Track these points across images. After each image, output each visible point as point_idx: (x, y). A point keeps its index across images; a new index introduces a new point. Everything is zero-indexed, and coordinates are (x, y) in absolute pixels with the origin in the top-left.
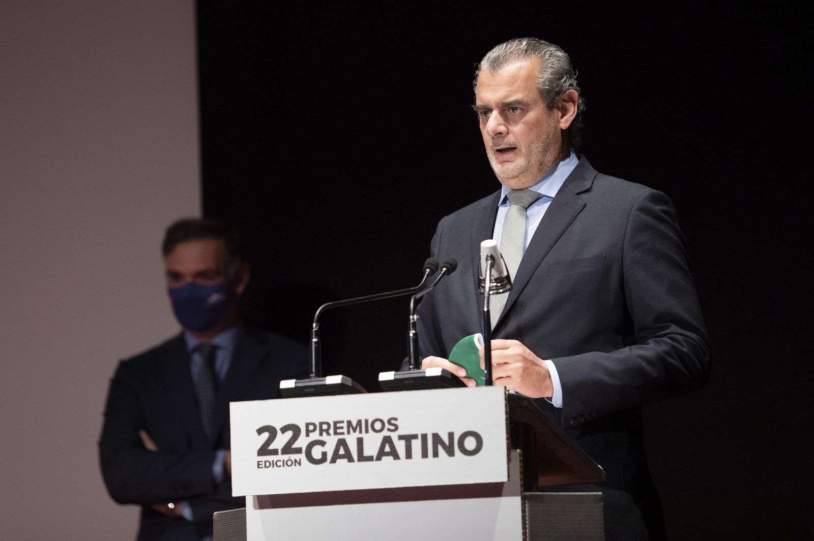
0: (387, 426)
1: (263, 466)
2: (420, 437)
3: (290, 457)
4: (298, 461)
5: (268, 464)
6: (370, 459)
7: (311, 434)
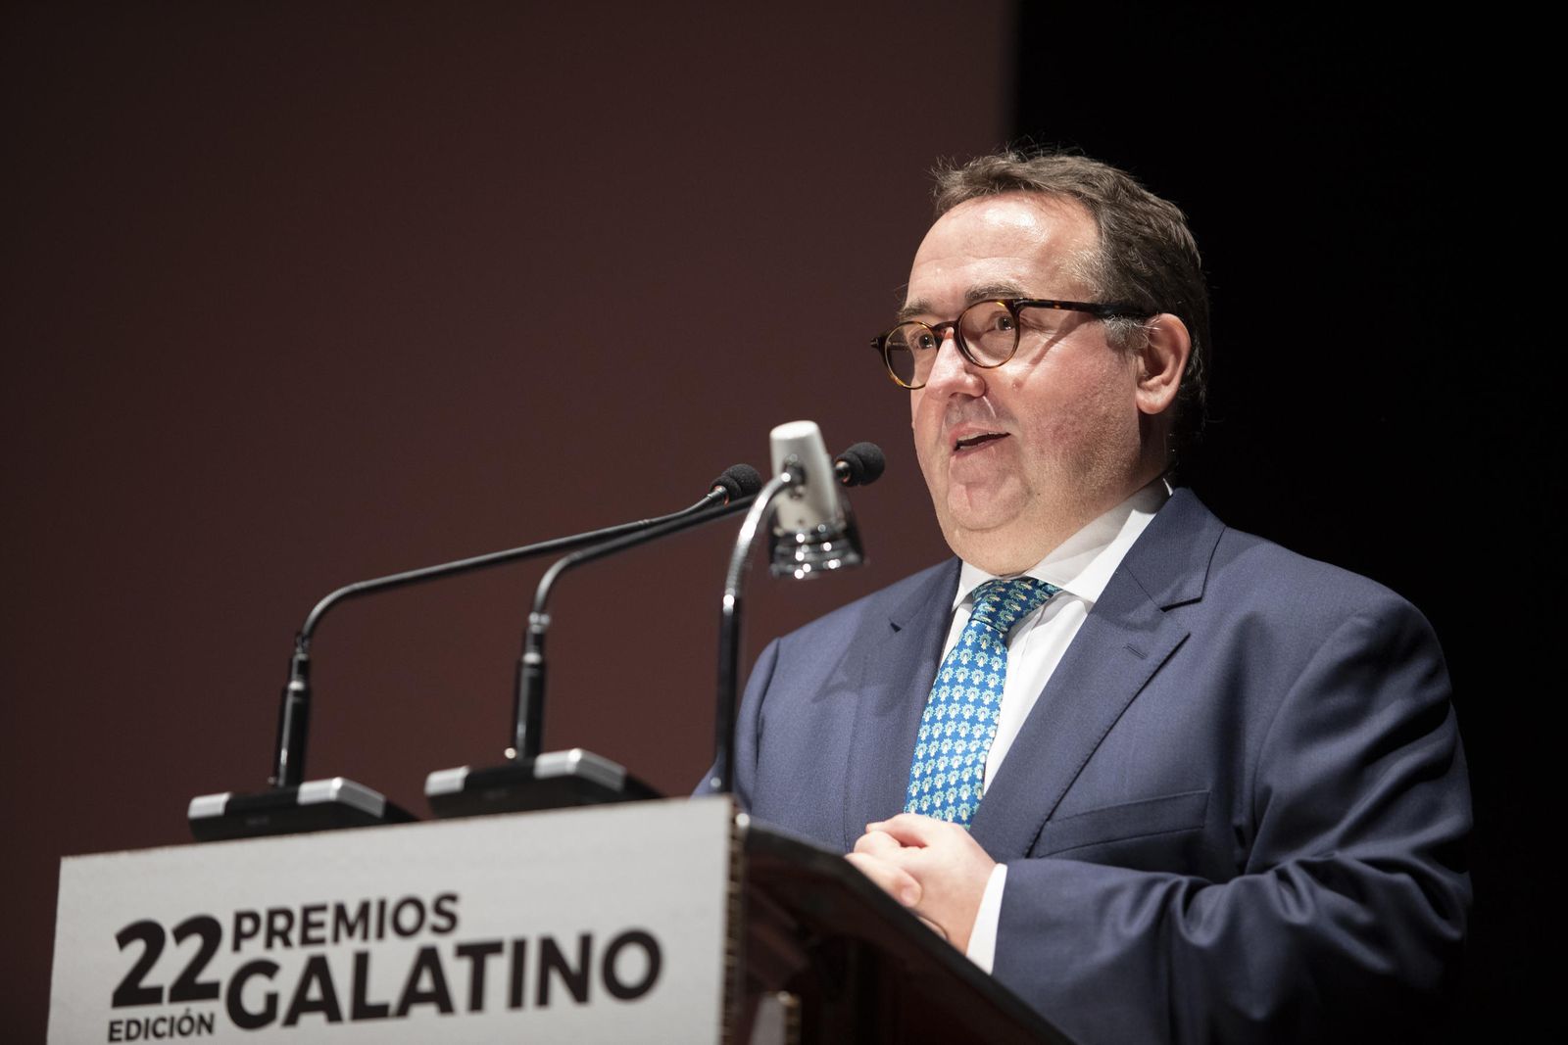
0: (432, 918)
1: (123, 1035)
2: (508, 949)
3: (188, 1010)
4: (207, 1018)
5: (134, 1029)
6: (380, 1012)
7: (246, 945)
